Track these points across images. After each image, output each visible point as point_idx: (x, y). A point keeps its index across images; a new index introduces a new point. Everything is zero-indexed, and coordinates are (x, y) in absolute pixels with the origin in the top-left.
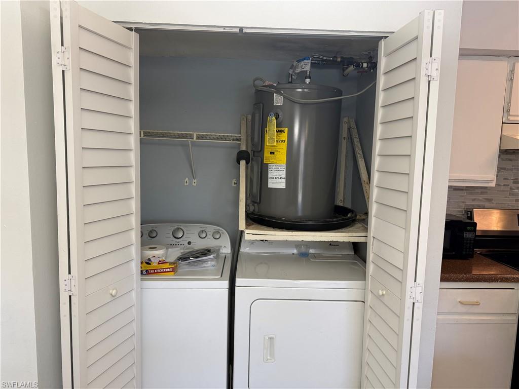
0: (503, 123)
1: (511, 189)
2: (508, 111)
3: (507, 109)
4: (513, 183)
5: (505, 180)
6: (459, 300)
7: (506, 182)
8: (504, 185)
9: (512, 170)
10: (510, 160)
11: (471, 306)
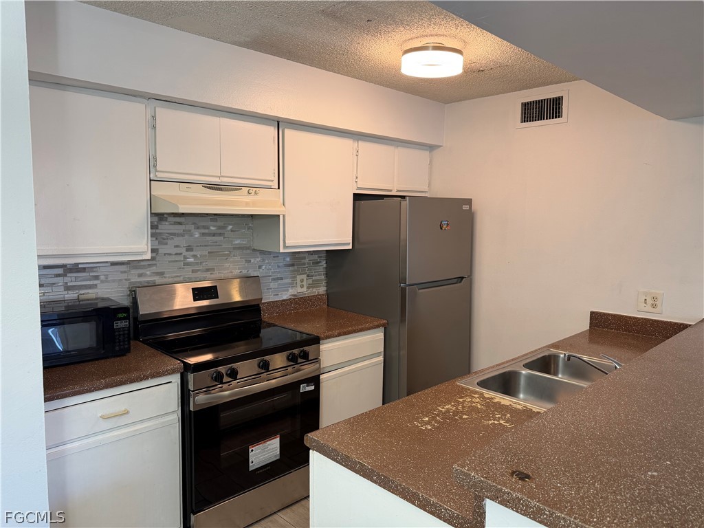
0: (150, 180)
1: (185, 258)
2: (155, 166)
3: (152, 163)
4: (187, 251)
5: (176, 248)
6: (100, 415)
7: (178, 250)
8: (176, 254)
9: (182, 235)
10: (180, 223)
11: (116, 418)
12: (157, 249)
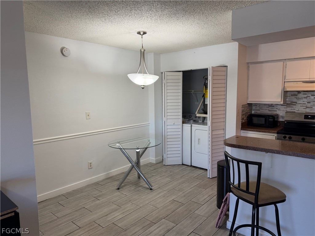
12: (297, 102)
